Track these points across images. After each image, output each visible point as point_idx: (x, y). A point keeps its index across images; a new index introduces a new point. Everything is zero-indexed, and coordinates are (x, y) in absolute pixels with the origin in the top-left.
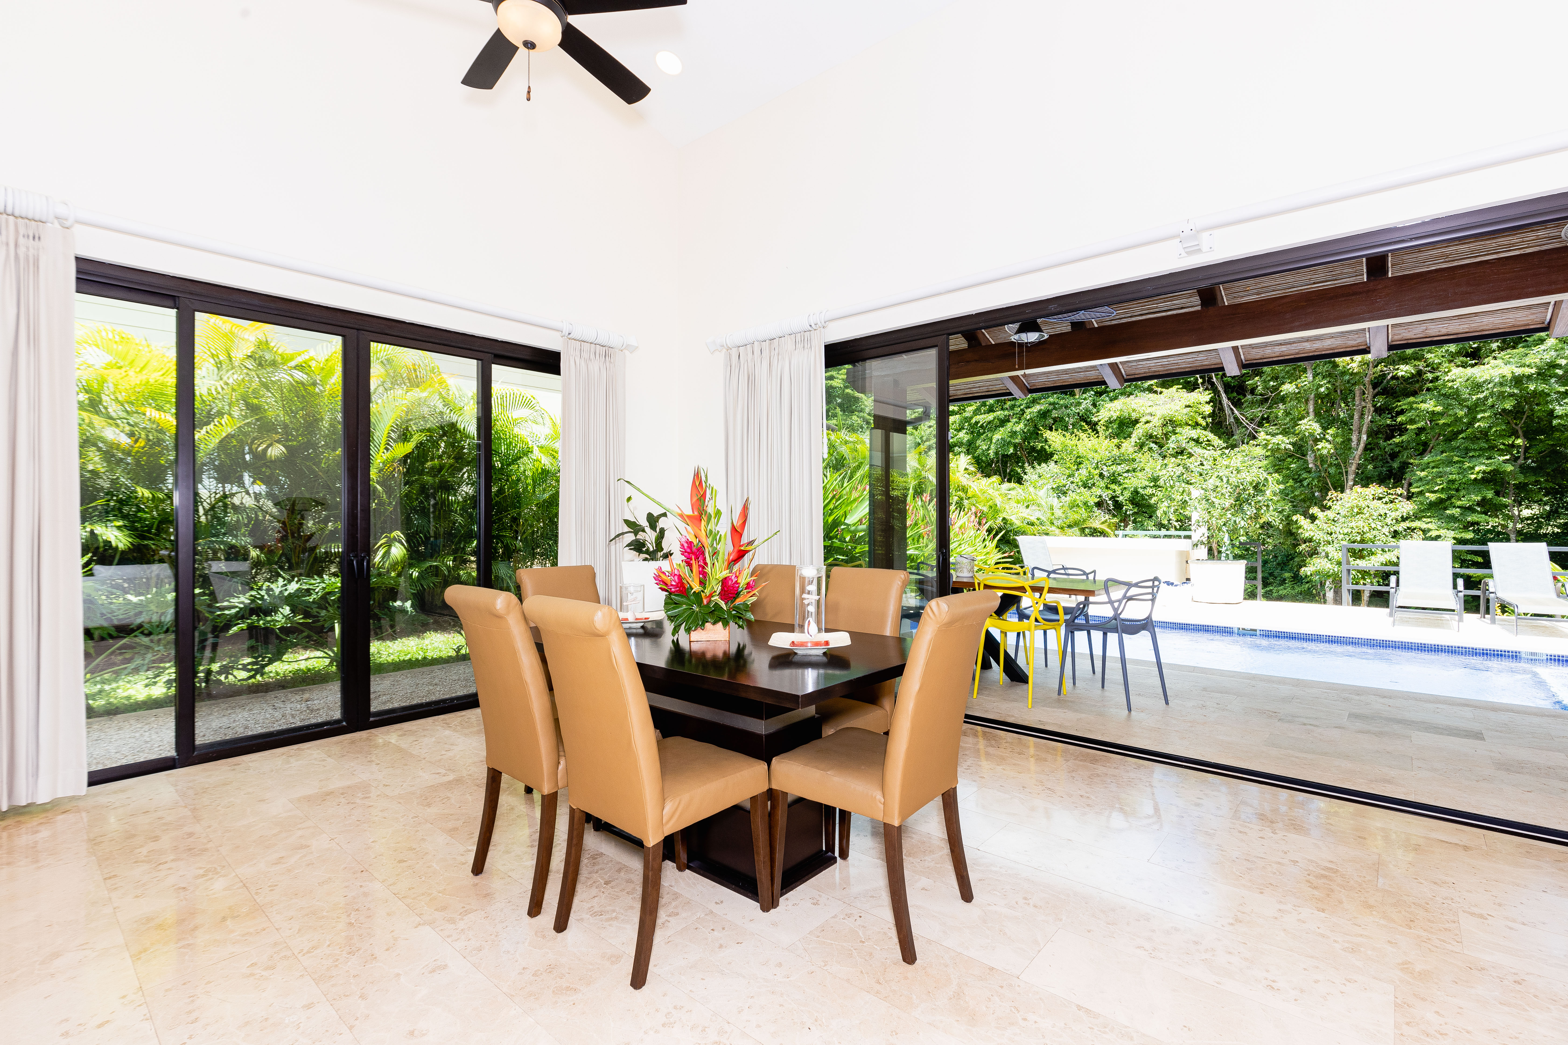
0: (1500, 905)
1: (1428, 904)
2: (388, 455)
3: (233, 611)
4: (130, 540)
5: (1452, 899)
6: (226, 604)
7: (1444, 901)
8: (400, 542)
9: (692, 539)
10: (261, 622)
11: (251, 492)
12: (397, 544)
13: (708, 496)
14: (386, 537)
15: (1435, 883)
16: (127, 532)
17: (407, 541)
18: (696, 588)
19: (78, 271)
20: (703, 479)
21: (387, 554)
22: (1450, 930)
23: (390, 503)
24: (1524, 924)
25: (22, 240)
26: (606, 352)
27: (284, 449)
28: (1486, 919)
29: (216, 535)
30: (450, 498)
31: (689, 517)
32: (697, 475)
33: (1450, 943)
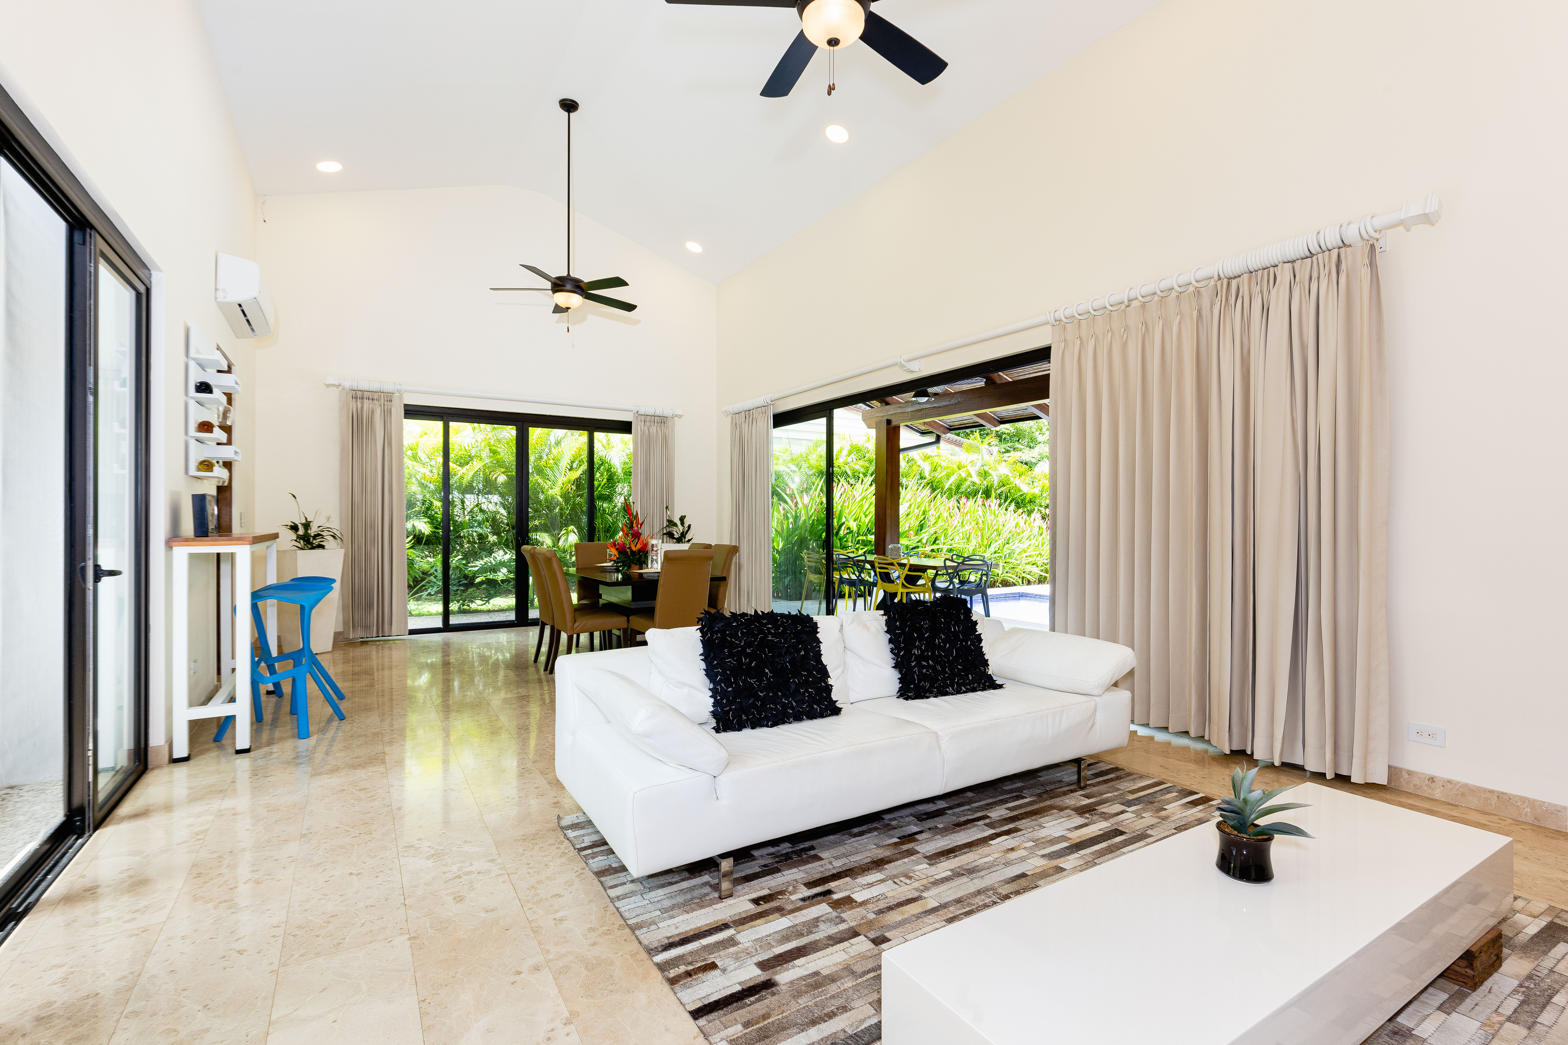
2: (565, 479)
3: (476, 569)
4: (431, 529)
6: (473, 564)
8: (574, 532)
10: (491, 576)
11: (492, 501)
12: (572, 534)
14: (565, 529)
16: (429, 525)
17: (578, 532)
19: (405, 410)
21: (567, 539)
23: (568, 508)
25: (386, 403)
26: (662, 420)
27: (506, 478)
29: (472, 527)
30: (604, 505)
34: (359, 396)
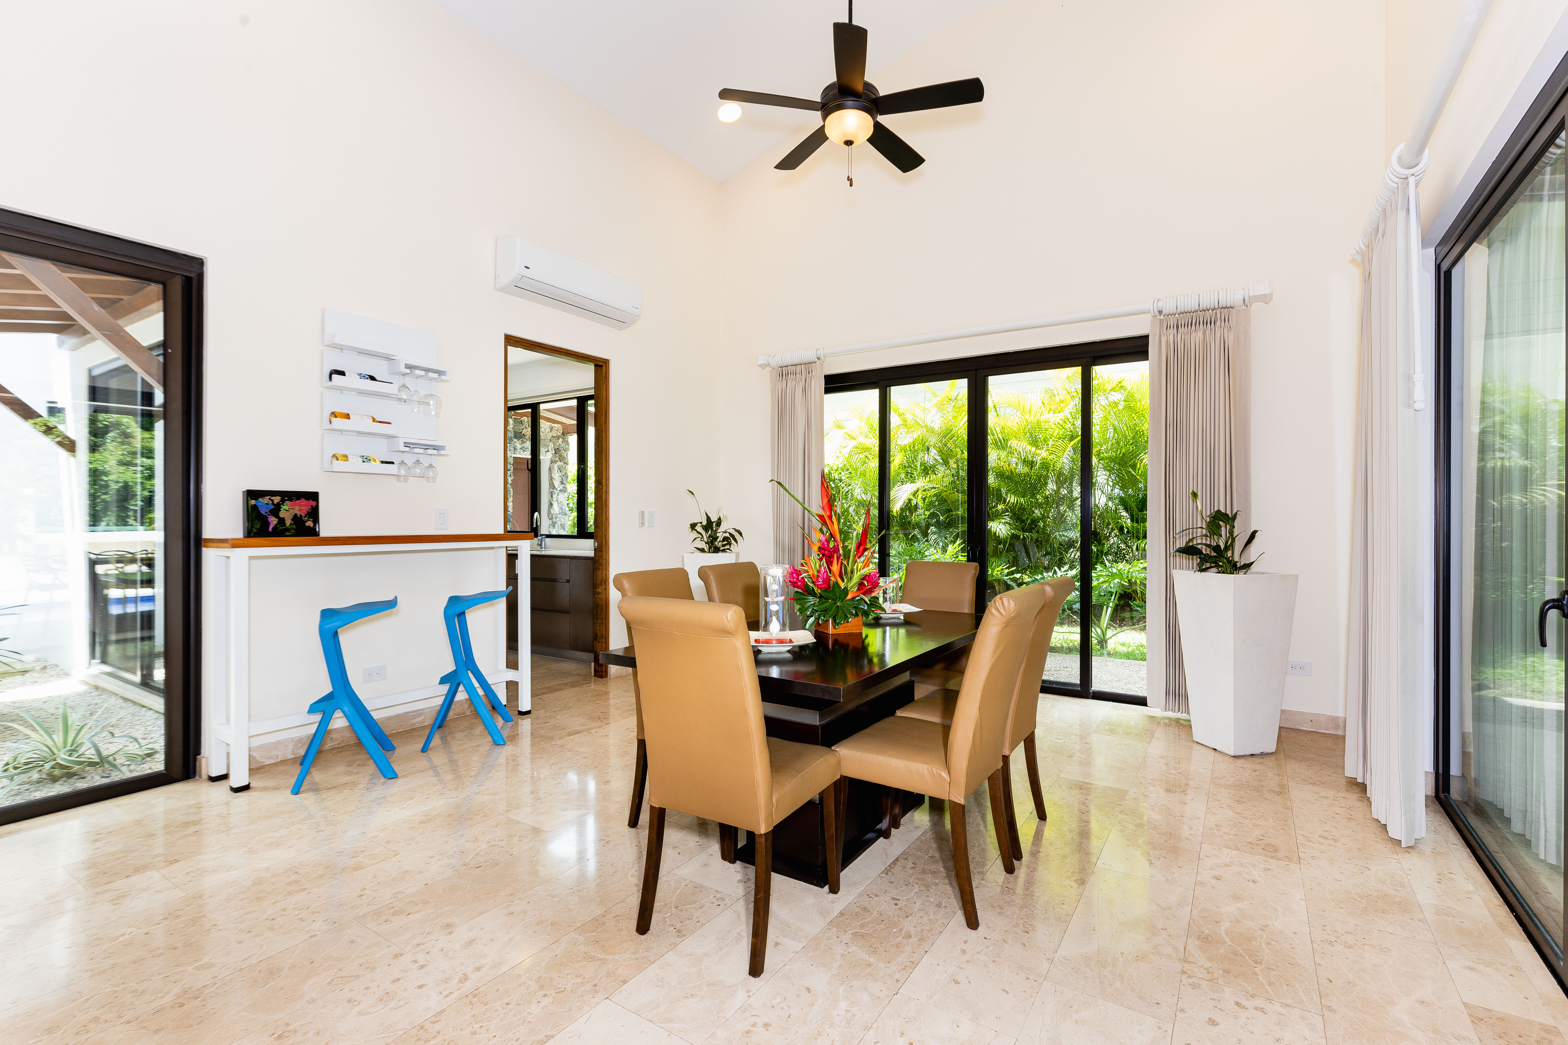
34: (784, 372)
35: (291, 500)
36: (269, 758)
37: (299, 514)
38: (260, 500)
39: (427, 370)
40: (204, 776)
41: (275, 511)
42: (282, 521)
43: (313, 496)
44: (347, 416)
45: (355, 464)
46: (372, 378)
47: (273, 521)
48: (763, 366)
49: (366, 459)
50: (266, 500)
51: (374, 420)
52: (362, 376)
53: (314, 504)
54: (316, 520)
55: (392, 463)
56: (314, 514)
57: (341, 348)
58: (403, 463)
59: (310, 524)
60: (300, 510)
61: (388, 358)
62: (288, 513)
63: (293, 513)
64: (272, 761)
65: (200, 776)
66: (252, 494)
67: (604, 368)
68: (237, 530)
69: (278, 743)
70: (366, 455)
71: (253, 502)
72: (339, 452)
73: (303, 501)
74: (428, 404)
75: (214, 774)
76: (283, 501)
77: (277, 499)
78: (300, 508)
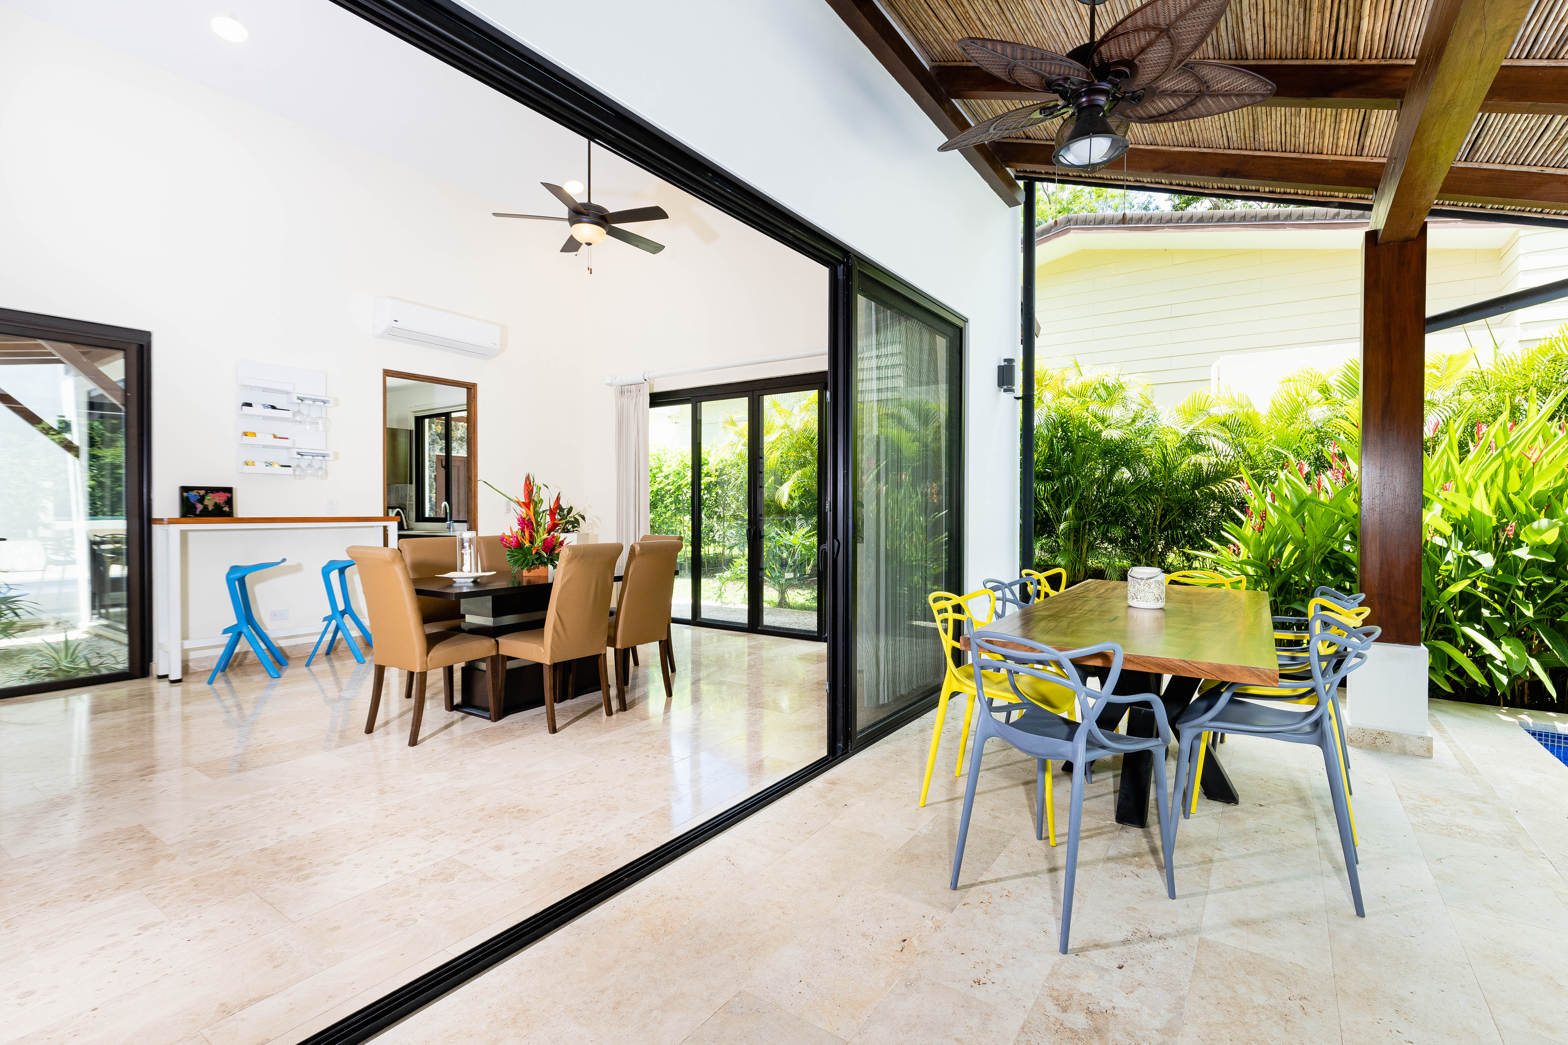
0: (135, 953)
1: (198, 907)
5: (183, 926)
7: (187, 919)
9: (524, 516)
13: (535, 491)
15: (212, 931)
18: (527, 544)
20: (532, 480)
22: (162, 898)
24: (102, 948)
28: (140, 929)
31: (523, 503)
32: (528, 478)
33: (154, 889)
34: (623, 390)
35: (212, 492)
36: (200, 667)
37: (218, 502)
38: (191, 493)
39: (314, 401)
40: (155, 676)
41: (201, 500)
42: (206, 507)
43: (229, 490)
44: (254, 434)
45: (260, 467)
46: (273, 407)
47: (200, 507)
48: (610, 385)
49: (269, 464)
50: (194, 493)
51: (275, 437)
52: (265, 406)
53: (229, 495)
54: (231, 507)
55: (290, 466)
56: (230, 502)
57: (251, 388)
58: (298, 466)
59: (226, 509)
60: (219, 500)
61: (287, 393)
62: (210, 502)
63: (214, 501)
64: (203, 670)
65: (152, 676)
66: (185, 489)
67: (473, 390)
68: (176, 513)
69: (206, 658)
70: (268, 461)
71: (185, 494)
72: (250, 459)
73: (221, 494)
74: (317, 424)
75: (161, 674)
76: (207, 493)
77: (202, 492)
78: (220, 498)
